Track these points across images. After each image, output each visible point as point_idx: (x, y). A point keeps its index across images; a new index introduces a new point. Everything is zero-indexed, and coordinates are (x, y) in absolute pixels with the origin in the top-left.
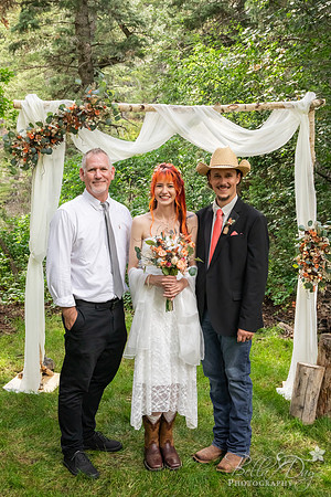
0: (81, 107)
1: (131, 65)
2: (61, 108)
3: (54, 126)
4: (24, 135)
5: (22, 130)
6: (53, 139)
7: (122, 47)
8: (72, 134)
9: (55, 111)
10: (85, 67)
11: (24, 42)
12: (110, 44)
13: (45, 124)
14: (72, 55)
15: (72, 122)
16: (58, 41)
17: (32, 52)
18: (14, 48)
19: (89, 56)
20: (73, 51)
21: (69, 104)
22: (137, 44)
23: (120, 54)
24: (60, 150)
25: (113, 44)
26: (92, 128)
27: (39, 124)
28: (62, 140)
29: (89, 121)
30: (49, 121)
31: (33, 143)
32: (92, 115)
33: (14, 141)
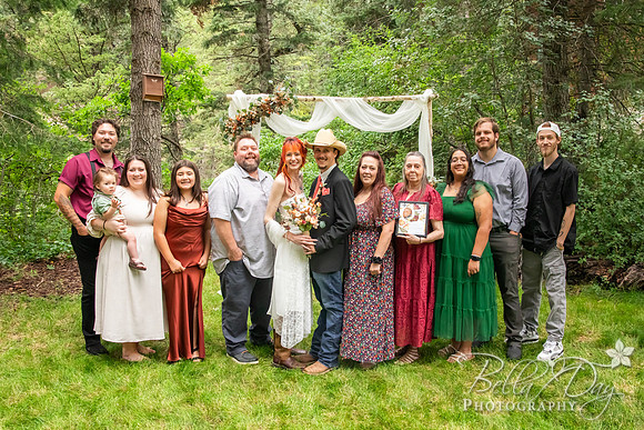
0: (273, 99)
2: (259, 99)
3: (254, 113)
4: (233, 118)
5: (232, 115)
6: (253, 120)
7: (295, 42)
8: (266, 117)
9: (255, 102)
10: (264, 57)
11: (216, 39)
12: (284, 39)
13: (248, 110)
14: (253, 47)
15: (265, 110)
16: (243, 38)
19: (267, 49)
21: (265, 97)
22: (306, 38)
23: (293, 47)
24: (257, 129)
25: (287, 39)
26: (280, 113)
27: (245, 111)
28: (259, 121)
29: (278, 109)
30: (251, 108)
31: (239, 124)
32: (280, 104)
33: (226, 122)
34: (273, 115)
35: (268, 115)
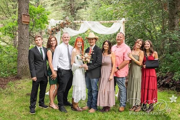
0: (65, 22)
1: (86, 9)
2: (59, 22)
3: (58, 27)
4: (50, 29)
5: (50, 28)
6: (57, 30)
7: (83, 4)
8: (62, 29)
9: (58, 23)
10: (72, 10)
11: (55, 3)
12: (79, 4)
13: (55, 26)
14: (69, 7)
15: (62, 26)
16: (64, 3)
17: (57, 6)
18: (52, 5)
19: (73, 7)
20: (69, 5)
21: (62, 21)
22: (87, 4)
23: (82, 6)
24: (59, 33)
25: (80, 4)
26: (67, 27)
27: (54, 26)
28: (60, 30)
29: (66, 26)
30: (56, 25)
31: (52, 31)
33: (48, 31)
34: (65, 28)
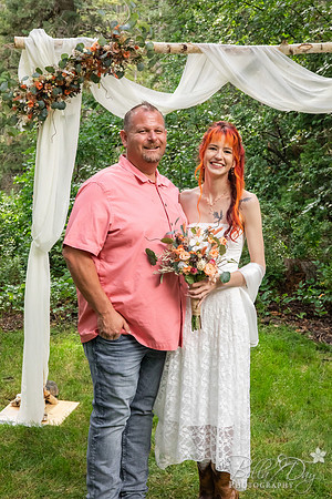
0: (106, 47)
2: (79, 47)
6: (67, 89)
8: (91, 83)
9: (71, 53)
13: (57, 69)
15: (93, 67)
26: (120, 75)
27: (50, 70)
28: (78, 91)
29: (115, 66)
31: (40, 95)
32: (120, 58)
33: (14, 91)
34: (106, 79)
35: (96, 80)
